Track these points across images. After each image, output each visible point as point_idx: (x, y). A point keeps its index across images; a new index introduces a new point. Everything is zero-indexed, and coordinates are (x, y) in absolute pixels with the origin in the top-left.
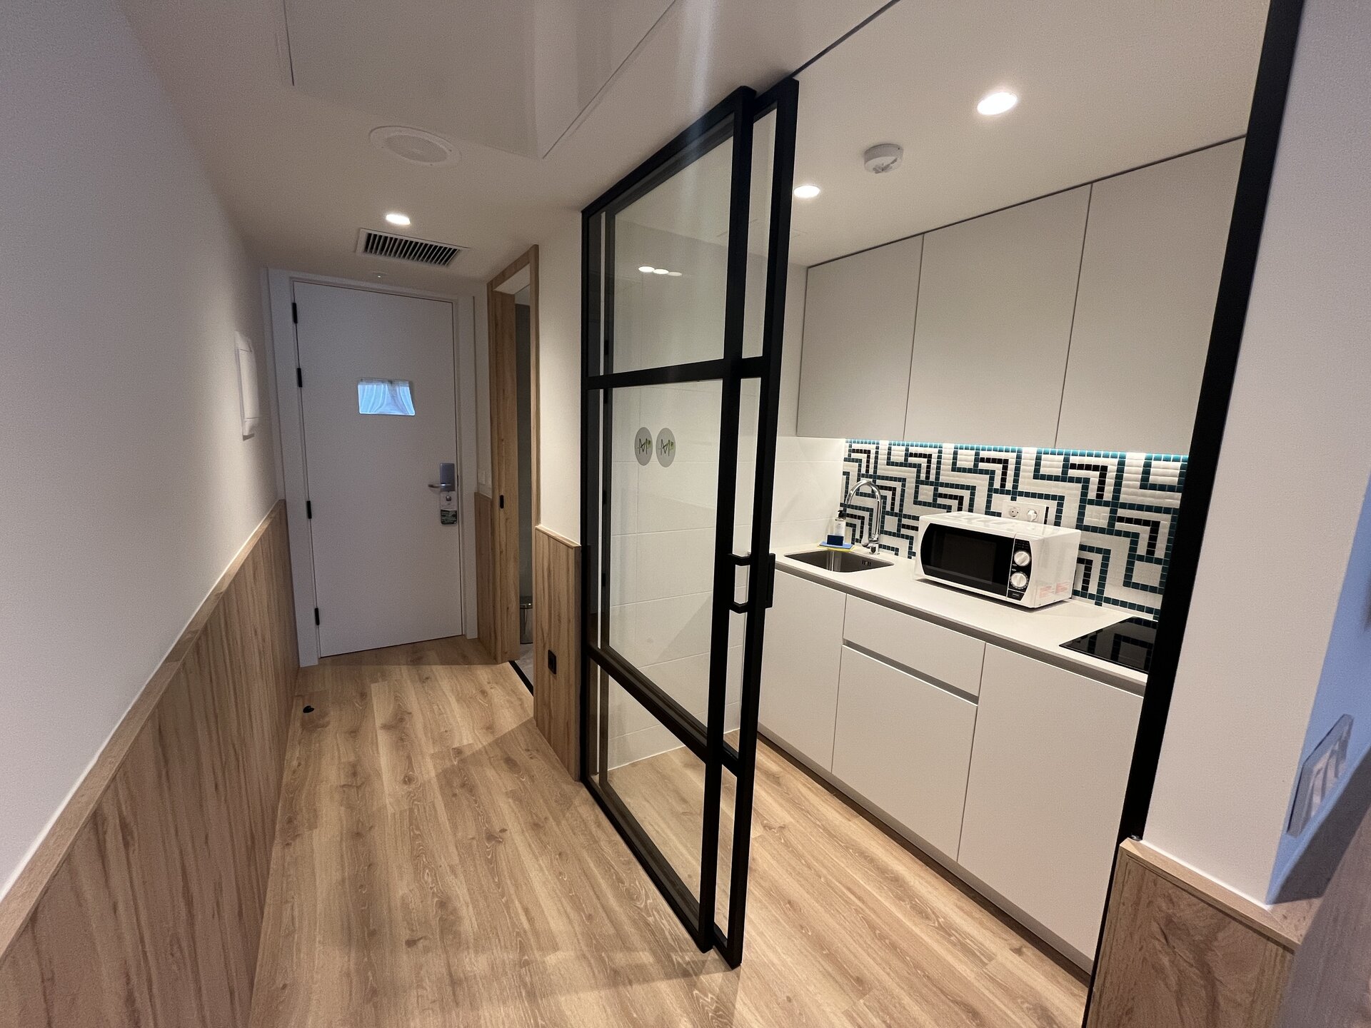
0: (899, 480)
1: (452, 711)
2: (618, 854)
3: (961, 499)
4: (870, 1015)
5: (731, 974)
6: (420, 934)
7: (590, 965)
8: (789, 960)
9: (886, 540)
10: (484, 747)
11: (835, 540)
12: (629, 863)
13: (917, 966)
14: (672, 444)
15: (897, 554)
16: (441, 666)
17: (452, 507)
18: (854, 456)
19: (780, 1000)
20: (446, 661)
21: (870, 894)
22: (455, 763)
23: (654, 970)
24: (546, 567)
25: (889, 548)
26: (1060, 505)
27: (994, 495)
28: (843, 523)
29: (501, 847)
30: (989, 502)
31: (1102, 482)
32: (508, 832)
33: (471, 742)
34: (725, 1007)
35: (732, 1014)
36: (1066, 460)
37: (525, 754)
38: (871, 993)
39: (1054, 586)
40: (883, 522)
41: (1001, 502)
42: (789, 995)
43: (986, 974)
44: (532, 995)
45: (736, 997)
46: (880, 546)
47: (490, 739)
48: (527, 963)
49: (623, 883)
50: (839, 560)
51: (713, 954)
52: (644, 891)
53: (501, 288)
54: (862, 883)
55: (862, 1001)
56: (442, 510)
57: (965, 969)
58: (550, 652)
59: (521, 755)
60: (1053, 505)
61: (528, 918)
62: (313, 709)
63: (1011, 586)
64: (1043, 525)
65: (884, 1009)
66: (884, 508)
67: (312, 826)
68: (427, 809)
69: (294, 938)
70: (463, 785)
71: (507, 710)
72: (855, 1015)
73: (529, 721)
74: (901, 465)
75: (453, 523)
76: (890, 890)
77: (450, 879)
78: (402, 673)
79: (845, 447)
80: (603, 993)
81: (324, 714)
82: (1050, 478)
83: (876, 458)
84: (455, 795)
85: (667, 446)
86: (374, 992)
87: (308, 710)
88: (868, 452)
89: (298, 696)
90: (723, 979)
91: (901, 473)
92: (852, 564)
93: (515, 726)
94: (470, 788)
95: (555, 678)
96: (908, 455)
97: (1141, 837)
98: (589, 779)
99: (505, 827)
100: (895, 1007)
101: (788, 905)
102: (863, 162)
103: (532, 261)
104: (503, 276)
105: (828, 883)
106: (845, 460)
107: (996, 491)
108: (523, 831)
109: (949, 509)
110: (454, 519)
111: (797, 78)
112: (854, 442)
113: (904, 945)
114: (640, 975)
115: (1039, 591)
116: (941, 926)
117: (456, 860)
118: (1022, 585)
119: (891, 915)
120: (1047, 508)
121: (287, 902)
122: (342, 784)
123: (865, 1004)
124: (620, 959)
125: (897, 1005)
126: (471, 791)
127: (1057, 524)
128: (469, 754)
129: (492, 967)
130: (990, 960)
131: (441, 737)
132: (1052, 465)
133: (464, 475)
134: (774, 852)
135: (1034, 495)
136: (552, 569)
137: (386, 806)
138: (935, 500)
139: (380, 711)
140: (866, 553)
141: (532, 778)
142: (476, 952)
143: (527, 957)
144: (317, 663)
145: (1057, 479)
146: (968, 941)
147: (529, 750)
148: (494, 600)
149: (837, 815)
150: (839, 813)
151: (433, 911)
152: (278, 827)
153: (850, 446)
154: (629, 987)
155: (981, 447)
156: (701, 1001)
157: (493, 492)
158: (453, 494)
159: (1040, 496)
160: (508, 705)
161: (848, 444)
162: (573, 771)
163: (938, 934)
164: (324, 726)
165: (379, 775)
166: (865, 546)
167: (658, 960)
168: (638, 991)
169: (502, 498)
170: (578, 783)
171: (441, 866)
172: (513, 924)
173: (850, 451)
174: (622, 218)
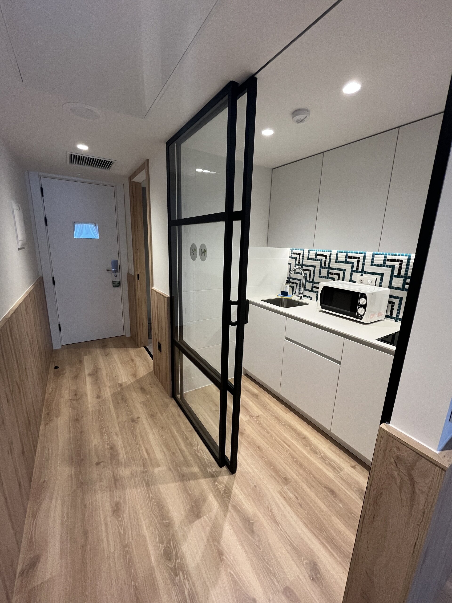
0: (313, 266)
1: (118, 368)
2: (187, 428)
3: (339, 275)
4: (289, 493)
5: (232, 476)
6: (102, 460)
7: (172, 472)
8: (256, 471)
9: (307, 293)
10: (132, 383)
11: (284, 293)
12: (191, 431)
13: (311, 473)
14: (205, 251)
15: (311, 300)
16: (114, 349)
17: (117, 280)
18: (293, 256)
19: (251, 487)
20: (116, 347)
21: (293, 444)
22: (119, 390)
23: (199, 475)
24: (156, 306)
25: (308, 297)
26: (382, 278)
27: (353, 273)
28: (288, 286)
29: (137, 425)
30: (351, 276)
31: (400, 267)
32: (140, 419)
33: (126, 381)
34: (229, 490)
35: (231, 492)
36: (385, 257)
37: (149, 386)
38: (290, 484)
39: (377, 314)
40: (305, 285)
41: (357, 276)
42: (255, 484)
43: (339, 476)
44: (148, 485)
45: (233, 485)
46: (304, 296)
47: (134, 380)
48: (146, 472)
49: (188, 439)
50: (286, 303)
51: (225, 468)
52: (197, 443)
53: (135, 180)
54: (290, 439)
55: (286, 487)
56: (113, 281)
57: (330, 474)
58: (159, 343)
59: (148, 387)
60: (379, 277)
61: (147, 454)
62: (59, 367)
63: (358, 314)
64: (374, 286)
65: (295, 490)
66: (306, 279)
67: (58, 416)
68: (107, 409)
69: (49, 461)
70: (122, 399)
71: (142, 368)
72: (282, 492)
73: (152, 372)
74: (314, 260)
75: (118, 287)
76: (302, 442)
77: (115, 438)
78: (98, 352)
79: (290, 252)
80: (177, 484)
81: (63, 369)
82: (378, 265)
83: (303, 256)
84: (118, 403)
85: (204, 252)
86: (82, 483)
87: (56, 367)
88: (300, 254)
89: (53, 362)
90: (228, 478)
91: (314, 263)
92: (291, 304)
93: (145, 374)
94: (124, 400)
95: (161, 354)
96: (317, 255)
97: (389, 422)
98: (176, 396)
99: (139, 416)
100: (300, 489)
101: (258, 449)
102: (292, 118)
103: (146, 166)
104: (135, 174)
105: (275, 440)
106: (290, 257)
107: (354, 271)
108: (147, 418)
109: (334, 279)
110: (118, 285)
111: (256, 76)
112: (294, 250)
113: (305, 465)
114: (194, 476)
115: (370, 315)
116: (322, 457)
117: (118, 429)
118: (362, 313)
119: (302, 453)
120: (376, 279)
121: (46, 447)
122: (71, 398)
123: (287, 489)
124: (185, 470)
125: (301, 489)
126: (125, 401)
127: (380, 286)
128: (125, 386)
129: (132, 474)
130: (341, 471)
131: (114, 379)
132: (379, 259)
133: (122, 265)
134: (253, 427)
135: (371, 273)
136: (158, 306)
137: (89, 408)
138: (328, 275)
139: (88, 368)
140: (298, 299)
141: (151, 396)
142: (125, 467)
143: (146, 470)
144: (60, 347)
145: (381, 266)
146: (333, 463)
147: (150, 384)
148: (136, 320)
149: (282, 411)
150: (283, 410)
151: (107, 451)
152: (43, 416)
153: (292, 251)
154: (188, 481)
155: (348, 251)
156: (218, 487)
157: (135, 273)
158: (118, 274)
159: (373, 274)
160: (142, 365)
161: (291, 250)
162: (169, 393)
163: (320, 460)
164: (63, 374)
165: (86, 395)
166: (297, 296)
167: (202, 471)
168: (192, 483)
169: (138, 275)
170: (171, 398)
171: (111, 433)
172: (141, 455)
173: (292, 253)
174: (184, 146)
